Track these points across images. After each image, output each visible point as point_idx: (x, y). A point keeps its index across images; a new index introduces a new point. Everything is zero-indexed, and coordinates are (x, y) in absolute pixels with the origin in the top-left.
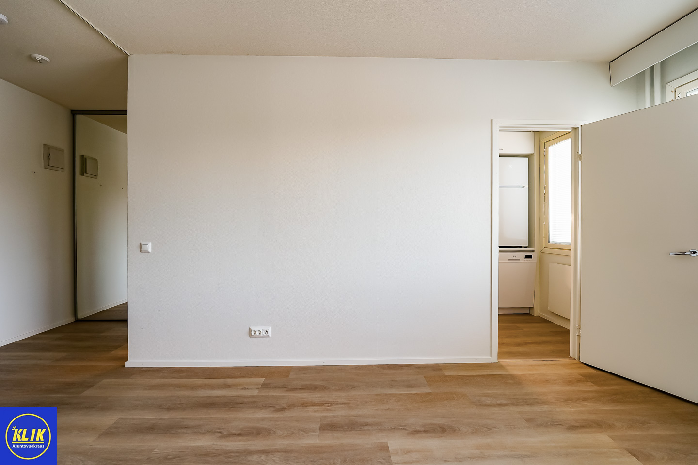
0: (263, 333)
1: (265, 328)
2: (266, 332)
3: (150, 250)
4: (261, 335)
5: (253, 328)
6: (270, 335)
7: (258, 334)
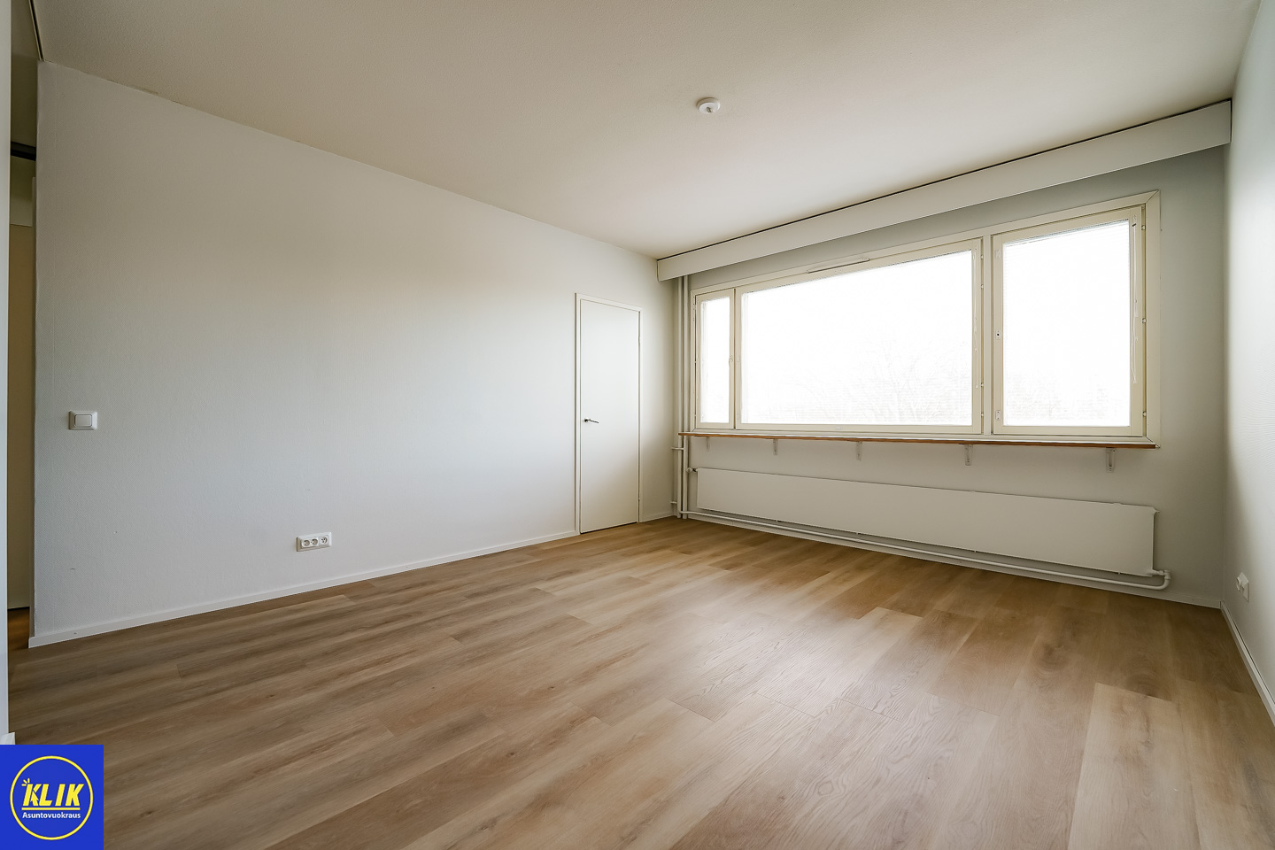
0: (320, 542)
1: (323, 535)
2: (325, 539)
3: (95, 425)
4: (317, 545)
5: (303, 538)
6: (330, 544)
7: (311, 545)
